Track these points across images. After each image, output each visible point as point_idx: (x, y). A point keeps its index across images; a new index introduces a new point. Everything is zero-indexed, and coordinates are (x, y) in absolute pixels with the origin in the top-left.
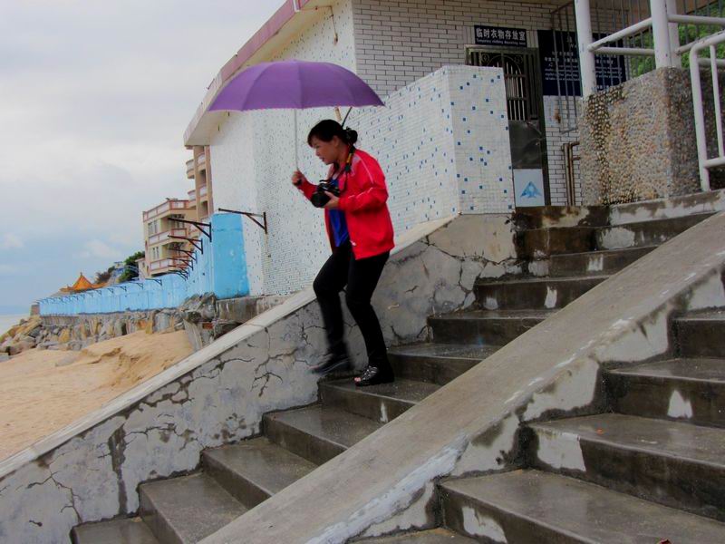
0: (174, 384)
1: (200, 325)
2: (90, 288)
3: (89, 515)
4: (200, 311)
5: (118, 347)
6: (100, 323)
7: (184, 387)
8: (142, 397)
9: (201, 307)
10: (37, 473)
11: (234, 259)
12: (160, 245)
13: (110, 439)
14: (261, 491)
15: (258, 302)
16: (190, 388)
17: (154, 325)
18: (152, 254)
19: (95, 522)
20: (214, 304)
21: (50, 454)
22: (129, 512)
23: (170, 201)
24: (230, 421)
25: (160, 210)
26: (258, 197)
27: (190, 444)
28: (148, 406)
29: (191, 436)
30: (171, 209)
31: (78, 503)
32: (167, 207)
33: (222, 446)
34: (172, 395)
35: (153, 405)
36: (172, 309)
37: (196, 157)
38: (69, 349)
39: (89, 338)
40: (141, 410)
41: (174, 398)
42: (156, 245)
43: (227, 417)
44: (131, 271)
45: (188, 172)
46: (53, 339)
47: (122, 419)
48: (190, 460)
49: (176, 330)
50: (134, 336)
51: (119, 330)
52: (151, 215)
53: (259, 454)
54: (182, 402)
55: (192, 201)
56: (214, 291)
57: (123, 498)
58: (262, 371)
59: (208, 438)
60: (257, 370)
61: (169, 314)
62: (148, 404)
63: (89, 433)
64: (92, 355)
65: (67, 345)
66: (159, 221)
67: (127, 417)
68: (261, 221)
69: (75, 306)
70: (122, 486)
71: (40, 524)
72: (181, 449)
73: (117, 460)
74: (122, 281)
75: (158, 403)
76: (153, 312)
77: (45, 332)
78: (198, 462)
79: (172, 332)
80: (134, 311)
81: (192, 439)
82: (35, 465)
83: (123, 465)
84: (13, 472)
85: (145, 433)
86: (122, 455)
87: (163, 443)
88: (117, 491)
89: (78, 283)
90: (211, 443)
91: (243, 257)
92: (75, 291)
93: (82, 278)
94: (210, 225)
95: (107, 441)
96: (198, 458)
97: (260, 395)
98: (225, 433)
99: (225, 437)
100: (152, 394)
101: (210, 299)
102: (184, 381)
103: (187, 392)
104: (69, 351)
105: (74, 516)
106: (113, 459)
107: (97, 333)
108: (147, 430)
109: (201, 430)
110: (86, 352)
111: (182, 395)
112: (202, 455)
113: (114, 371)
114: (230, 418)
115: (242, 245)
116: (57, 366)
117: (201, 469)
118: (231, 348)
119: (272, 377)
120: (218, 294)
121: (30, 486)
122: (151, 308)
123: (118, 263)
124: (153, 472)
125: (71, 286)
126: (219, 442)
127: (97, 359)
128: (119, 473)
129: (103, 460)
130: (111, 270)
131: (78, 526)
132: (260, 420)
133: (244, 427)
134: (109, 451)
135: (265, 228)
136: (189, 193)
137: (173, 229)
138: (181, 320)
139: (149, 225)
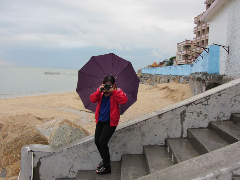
0: (204, 99)
1: (201, 82)
2: (157, 66)
3: (171, 136)
4: (202, 77)
5: (167, 86)
6: (161, 78)
7: (207, 100)
8: (193, 101)
9: (202, 76)
10: (158, 120)
11: (215, 61)
12: (182, 55)
13: (181, 113)
14: (235, 138)
15: (224, 77)
16: (209, 101)
17: (179, 80)
18: (178, 58)
19: (173, 138)
20: (207, 75)
21: (162, 114)
22: (184, 137)
23: (187, 41)
24: (220, 114)
25: (183, 43)
26: (227, 41)
27: (206, 119)
28: (194, 105)
29: (207, 116)
30: (187, 43)
31: (168, 131)
32: (185, 42)
33: (216, 122)
34: (202, 102)
35: (196, 104)
36: (185, 76)
37: (197, 26)
38: (150, 85)
39: (157, 82)
40: (192, 105)
41: (203, 103)
42: (180, 55)
43: (220, 112)
44: (171, 62)
45: (194, 31)
46: (145, 81)
47: (185, 107)
48: (205, 124)
49: (186, 83)
50: (172, 83)
51: (167, 81)
52: (180, 45)
53: (228, 126)
54: (205, 105)
55: (194, 41)
56: (207, 71)
57: (182, 132)
58: (234, 99)
59: (212, 118)
60: (232, 98)
61: (184, 78)
62: (195, 104)
63: (175, 110)
64: (158, 88)
65: (149, 83)
66: (182, 47)
67: (187, 107)
68: (227, 49)
69: (153, 71)
70: (182, 128)
71: (156, 136)
72: (203, 120)
73: (182, 120)
74: (167, 65)
75: (198, 104)
76: (179, 76)
77: (143, 79)
78: (208, 125)
79: (185, 83)
80: (172, 75)
81: (207, 118)
82: (157, 117)
83: (184, 122)
84: (150, 118)
85: (192, 113)
86: (184, 119)
87: (197, 117)
88: (181, 130)
89: (154, 64)
90: (213, 120)
91: (218, 61)
92: (152, 67)
93: (155, 63)
94: (208, 49)
95: (180, 113)
96: (208, 124)
97: (232, 107)
98: (218, 118)
99: (218, 119)
100: (196, 101)
101: (205, 74)
102: (207, 98)
103: (207, 102)
104: (150, 86)
105: (167, 135)
106: (181, 120)
107: (159, 81)
108: (193, 112)
109: (210, 115)
110: (156, 86)
111: (206, 103)
112: (210, 123)
113: (165, 93)
114: (221, 113)
115: (219, 57)
116: (146, 89)
117: (208, 128)
118: (224, 90)
119: (236, 101)
120: (209, 72)
121: (155, 123)
122: (178, 75)
123: (167, 60)
124: (193, 126)
125: (151, 65)
126: (216, 120)
127: (160, 89)
128: (182, 124)
129: (178, 119)
130: (164, 61)
131: (168, 138)
132: (230, 115)
133: (224, 117)
134: (180, 117)
135: (228, 52)
136: (194, 38)
137: (187, 50)
138: (188, 80)
139: (179, 48)
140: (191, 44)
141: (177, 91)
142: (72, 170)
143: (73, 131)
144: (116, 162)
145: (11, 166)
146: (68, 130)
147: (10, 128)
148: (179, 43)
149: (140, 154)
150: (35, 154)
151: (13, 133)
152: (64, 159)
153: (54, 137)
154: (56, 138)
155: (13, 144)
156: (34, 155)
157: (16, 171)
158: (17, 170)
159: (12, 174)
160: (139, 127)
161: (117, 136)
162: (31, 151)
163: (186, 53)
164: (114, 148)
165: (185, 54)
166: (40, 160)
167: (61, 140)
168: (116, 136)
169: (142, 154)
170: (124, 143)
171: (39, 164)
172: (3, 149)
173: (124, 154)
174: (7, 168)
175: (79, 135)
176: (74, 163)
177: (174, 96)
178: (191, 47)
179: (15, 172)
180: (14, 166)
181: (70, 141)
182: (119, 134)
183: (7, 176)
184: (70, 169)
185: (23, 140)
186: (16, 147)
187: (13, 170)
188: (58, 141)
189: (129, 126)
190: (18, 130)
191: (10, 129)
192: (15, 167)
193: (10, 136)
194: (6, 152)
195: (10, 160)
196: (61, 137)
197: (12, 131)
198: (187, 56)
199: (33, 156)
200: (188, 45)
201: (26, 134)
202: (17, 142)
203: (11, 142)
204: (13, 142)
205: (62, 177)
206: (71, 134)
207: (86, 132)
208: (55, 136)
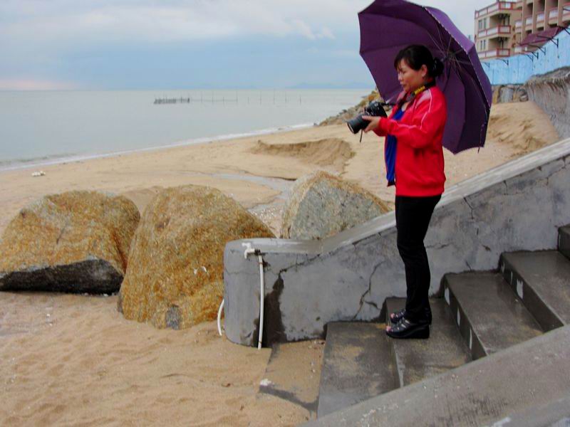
12: (487, 39)
17: (499, 96)
18: (480, 46)
23: (499, 3)
25: (490, 10)
32: (497, 7)
36: (516, 84)
42: (484, 39)
49: (521, 101)
52: (482, 13)
61: (512, 89)
66: (489, 19)
79: (516, 102)
122: (495, 84)
137: (499, 26)
138: (525, 93)
139: (479, 21)
140: (511, 9)
141: (506, 119)
142: (367, 298)
143: (347, 202)
144: (486, 272)
145: (189, 298)
146: (333, 199)
147: (174, 203)
148: (478, 10)
149: (550, 250)
150: (265, 261)
151: (183, 214)
152: (346, 270)
153: (298, 219)
154: (302, 222)
155: (189, 241)
156: (265, 264)
157: (204, 309)
158: (207, 308)
159: (196, 317)
160: (547, 176)
161: (487, 203)
162: (257, 253)
163: (499, 32)
164: (479, 237)
165: (497, 36)
166: (282, 275)
167: (315, 227)
168: (484, 202)
169: (554, 250)
170: (506, 220)
171: (279, 285)
172: (162, 256)
173: (507, 250)
174: (182, 305)
175: (363, 210)
176: (372, 280)
177: (502, 130)
178: (511, 18)
179: (205, 314)
180: (199, 297)
181: (339, 228)
182: (494, 197)
183: (183, 323)
184: (363, 296)
185: (212, 230)
186: (197, 250)
187: (199, 309)
188: (308, 228)
189: (521, 175)
190: (196, 207)
191: (173, 205)
192: (200, 301)
193: (176, 222)
194: (171, 264)
195: (185, 284)
196: (316, 219)
197: (179, 209)
198: (500, 42)
199: (261, 266)
200: (502, 15)
201: (218, 215)
202: (199, 237)
203: (183, 237)
204: (186, 237)
205: (341, 317)
206: (340, 210)
207: (379, 203)
208: (298, 217)
